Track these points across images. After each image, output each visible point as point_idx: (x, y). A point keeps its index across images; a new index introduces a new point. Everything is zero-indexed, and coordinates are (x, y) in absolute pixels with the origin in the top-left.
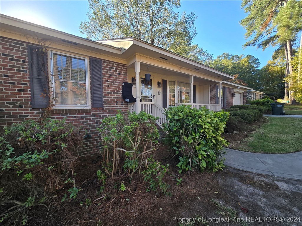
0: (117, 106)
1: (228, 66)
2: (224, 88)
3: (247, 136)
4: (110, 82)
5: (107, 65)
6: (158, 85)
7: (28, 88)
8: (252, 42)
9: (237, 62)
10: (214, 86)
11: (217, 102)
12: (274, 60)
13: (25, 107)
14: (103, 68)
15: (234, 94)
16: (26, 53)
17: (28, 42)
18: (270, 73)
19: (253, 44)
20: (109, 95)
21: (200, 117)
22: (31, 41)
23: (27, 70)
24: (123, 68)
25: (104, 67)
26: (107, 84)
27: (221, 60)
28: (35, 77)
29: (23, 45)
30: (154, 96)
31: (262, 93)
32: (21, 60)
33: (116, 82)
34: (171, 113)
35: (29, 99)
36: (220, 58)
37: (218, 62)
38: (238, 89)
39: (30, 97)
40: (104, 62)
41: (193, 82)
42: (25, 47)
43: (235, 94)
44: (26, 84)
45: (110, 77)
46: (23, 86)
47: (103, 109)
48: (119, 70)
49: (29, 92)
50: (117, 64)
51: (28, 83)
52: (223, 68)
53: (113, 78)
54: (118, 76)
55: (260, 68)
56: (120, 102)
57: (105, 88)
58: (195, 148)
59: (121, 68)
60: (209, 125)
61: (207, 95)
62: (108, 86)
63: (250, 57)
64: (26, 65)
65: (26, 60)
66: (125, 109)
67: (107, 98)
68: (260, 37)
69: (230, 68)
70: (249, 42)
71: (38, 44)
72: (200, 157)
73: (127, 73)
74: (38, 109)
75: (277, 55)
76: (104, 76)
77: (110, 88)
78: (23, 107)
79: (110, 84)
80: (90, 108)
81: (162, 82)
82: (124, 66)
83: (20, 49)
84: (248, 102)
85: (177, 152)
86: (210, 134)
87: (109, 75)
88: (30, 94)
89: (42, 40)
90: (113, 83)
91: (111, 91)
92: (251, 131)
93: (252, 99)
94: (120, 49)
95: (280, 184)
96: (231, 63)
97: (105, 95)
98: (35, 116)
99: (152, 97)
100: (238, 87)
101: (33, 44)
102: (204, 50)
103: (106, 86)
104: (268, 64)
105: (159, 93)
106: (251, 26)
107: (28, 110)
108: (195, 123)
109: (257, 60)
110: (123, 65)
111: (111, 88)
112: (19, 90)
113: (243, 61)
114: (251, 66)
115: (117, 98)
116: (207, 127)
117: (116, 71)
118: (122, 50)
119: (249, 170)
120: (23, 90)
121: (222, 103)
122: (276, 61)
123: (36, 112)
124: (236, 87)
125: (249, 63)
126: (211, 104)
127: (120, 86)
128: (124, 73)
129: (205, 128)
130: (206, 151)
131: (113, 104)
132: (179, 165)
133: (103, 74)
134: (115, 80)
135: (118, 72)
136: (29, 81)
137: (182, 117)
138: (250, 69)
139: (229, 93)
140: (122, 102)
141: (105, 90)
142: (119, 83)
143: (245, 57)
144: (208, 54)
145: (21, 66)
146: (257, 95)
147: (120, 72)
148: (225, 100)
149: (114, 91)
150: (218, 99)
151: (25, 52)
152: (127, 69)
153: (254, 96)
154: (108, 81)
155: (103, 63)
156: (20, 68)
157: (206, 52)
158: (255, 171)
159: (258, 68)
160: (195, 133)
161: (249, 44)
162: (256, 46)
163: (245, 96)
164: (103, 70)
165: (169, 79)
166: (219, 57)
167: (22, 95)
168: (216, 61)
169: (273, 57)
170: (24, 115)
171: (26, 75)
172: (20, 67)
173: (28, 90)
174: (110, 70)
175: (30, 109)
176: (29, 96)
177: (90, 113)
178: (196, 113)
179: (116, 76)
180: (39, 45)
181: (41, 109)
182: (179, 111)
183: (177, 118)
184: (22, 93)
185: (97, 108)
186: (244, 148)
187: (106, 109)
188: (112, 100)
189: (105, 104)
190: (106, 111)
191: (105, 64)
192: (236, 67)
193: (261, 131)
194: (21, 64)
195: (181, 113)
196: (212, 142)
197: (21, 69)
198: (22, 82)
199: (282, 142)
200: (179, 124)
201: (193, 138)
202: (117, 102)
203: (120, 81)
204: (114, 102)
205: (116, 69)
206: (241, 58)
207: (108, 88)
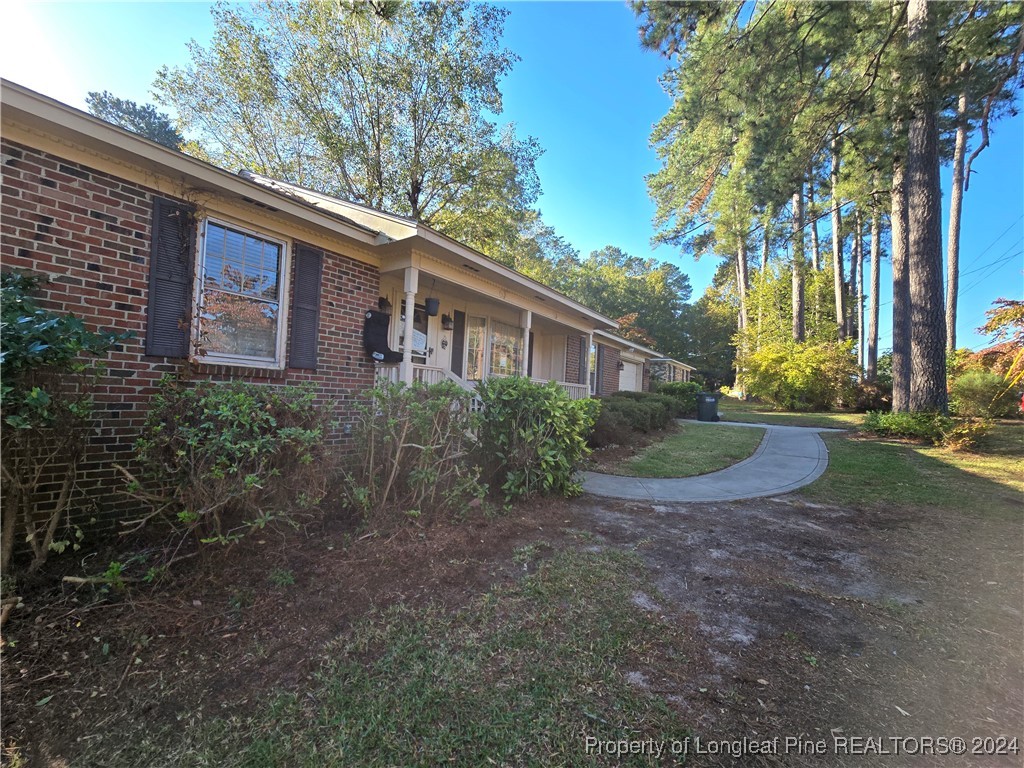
0: (349, 369)
1: (617, 286)
2: (600, 348)
3: (633, 453)
4: (338, 306)
5: (335, 265)
6: (443, 322)
7: (141, 301)
8: (673, 235)
9: (639, 278)
10: (578, 341)
11: (581, 381)
12: (717, 287)
13: (129, 349)
14: (324, 270)
15: (622, 365)
16: (148, 217)
17: (156, 188)
18: (710, 318)
19: (672, 239)
20: (330, 339)
21: (547, 399)
22: (166, 188)
23: (146, 259)
24: (372, 276)
25: (327, 268)
26: (331, 310)
27: (601, 264)
28: (162, 277)
29: (143, 195)
30: (431, 351)
31: (690, 368)
32: (134, 231)
33: (350, 308)
34: (494, 390)
35: (141, 330)
36: (599, 259)
37: (591, 269)
38: (630, 353)
39: (146, 327)
40: (328, 256)
41: (529, 325)
42: (148, 199)
43: (624, 363)
44: (139, 293)
45: (338, 294)
46: (130, 296)
47: (315, 372)
48: (360, 278)
49: (142, 313)
50: (357, 263)
51: (144, 291)
52: (603, 290)
53: (346, 296)
54: (358, 294)
55: (691, 302)
56: (357, 360)
57: (323, 320)
58: (536, 451)
59: (367, 274)
60: (561, 412)
61: (560, 359)
62: (332, 316)
63: (670, 269)
64: (143, 245)
65: (146, 233)
66: (366, 376)
67: (326, 346)
68: (689, 226)
69: (621, 290)
70: (665, 233)
71: (181, 197)
72: (544, 466)
73: (378, 288)
74: (160, 358)
75: (723, 276)
76: (325, 291)
77: (334, 322)
78: (125, 349)
79: (335, 311)
80: (283, 366)
81: (452, 317)
82: (373, 271)
83: (135, 205)
84: (652, 388)
85: (504, 462)
86: (562, 426)
87: (336, 288)
88: (147, 318)
89: (191, 189)
90: (343, 310)
91: (337, 328)
92: (645, 445)
93: (666, 381)
94: (375, 234)
95: (657, 508)
96: (623, 278)
97: (322, 338)
98: (151, 375)
99: (425, 354)
100: (630, 347)
101: (167, 196)
102: (557, 234)
103: (327, 315)
104: (706, 296)
105: (444, 344)
106: (666, 199)
107: (134, 358)
108: (538, 408)
109: (685, 278)
110: (372, 268)
111: (338, 323)
112: (120, 306)
113: (652, 277)
114: (671, 293)
115: (350, 347)
116: (557, 414)
117: (354, 282)
118: (379, 237)
119: (620, 496)
120: (130, 308)
121: (592, 383)
122: (722, 290)
123: (153, 365)
124: (627, 348)
125: (666, 286)
126: (567, 384)
127: (360, 320)
128: (371, 286)
129: (555, 416)
130: (554, 456)
131: (338, 363)
132: (506, 486)
133: (322, 284)
134: (349, 302)
135: (359, 283)
136: (148, 287)
137: (515, 397)
138: (667, 301)
139: (610, 360)
140: (361, 360)
141: (323, 326)
142: (358, 310)
143: (658, 266)
144: (566, 246)
145: (132, 246)
146: (679, 373)
147: (363, 284)
148: (600, 379)
149: (345, 330)
150: (585, 373)
151: (145, 213)
152: (378, 278)
153: (672, 375)
154: (331, 304)
155: (324, 257)
156: (129, 251)
157: (562, 240)
158: (629, 497)
159: (688, 302)
160: (538, 425)
161: (664, 239)
162: (680, 247)
163: (646, 372)
164: (323, 276)
165: (470, 310)
166: (595, 254)
167: (126, 319)
168: (586, 267)
169: (715, 280)
170: (123, 369)
171: (140, 269)
172: (128, 249)
173: (140, 308)
174: (341, 278)
175: (139, 355)
176: (142, 322)
177: (282, 381)
178: (541, 391)
179: (352, 292)
180: (181, 200)
181: (165, 359)
182: (509, 386)
183: (505, 398)
184: (126, 312)
185: (299, 369)
186: (622, 472)
187: (321, 373)
188: (339, 352)
189: (321, 361)
190: (321, 379)
191: (330, 261)
192: (636, 292)
193: (661, 446)
194: (133, 242)
195: (514, 389)
196: (564, 441)
197: (131, 253)
198: (129, 287)
199: (687, 463)
200: (509, 411)
201: (534, 433)
202: (350, 359)
203: (361, 306)
204: (343, 358)
205: (353, 276)
206: (649, 269)
207: (330, 321)
